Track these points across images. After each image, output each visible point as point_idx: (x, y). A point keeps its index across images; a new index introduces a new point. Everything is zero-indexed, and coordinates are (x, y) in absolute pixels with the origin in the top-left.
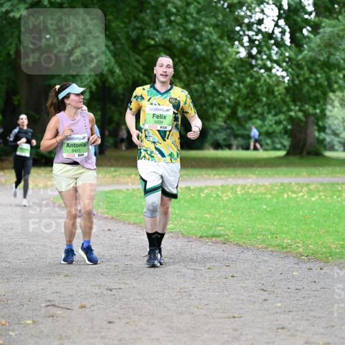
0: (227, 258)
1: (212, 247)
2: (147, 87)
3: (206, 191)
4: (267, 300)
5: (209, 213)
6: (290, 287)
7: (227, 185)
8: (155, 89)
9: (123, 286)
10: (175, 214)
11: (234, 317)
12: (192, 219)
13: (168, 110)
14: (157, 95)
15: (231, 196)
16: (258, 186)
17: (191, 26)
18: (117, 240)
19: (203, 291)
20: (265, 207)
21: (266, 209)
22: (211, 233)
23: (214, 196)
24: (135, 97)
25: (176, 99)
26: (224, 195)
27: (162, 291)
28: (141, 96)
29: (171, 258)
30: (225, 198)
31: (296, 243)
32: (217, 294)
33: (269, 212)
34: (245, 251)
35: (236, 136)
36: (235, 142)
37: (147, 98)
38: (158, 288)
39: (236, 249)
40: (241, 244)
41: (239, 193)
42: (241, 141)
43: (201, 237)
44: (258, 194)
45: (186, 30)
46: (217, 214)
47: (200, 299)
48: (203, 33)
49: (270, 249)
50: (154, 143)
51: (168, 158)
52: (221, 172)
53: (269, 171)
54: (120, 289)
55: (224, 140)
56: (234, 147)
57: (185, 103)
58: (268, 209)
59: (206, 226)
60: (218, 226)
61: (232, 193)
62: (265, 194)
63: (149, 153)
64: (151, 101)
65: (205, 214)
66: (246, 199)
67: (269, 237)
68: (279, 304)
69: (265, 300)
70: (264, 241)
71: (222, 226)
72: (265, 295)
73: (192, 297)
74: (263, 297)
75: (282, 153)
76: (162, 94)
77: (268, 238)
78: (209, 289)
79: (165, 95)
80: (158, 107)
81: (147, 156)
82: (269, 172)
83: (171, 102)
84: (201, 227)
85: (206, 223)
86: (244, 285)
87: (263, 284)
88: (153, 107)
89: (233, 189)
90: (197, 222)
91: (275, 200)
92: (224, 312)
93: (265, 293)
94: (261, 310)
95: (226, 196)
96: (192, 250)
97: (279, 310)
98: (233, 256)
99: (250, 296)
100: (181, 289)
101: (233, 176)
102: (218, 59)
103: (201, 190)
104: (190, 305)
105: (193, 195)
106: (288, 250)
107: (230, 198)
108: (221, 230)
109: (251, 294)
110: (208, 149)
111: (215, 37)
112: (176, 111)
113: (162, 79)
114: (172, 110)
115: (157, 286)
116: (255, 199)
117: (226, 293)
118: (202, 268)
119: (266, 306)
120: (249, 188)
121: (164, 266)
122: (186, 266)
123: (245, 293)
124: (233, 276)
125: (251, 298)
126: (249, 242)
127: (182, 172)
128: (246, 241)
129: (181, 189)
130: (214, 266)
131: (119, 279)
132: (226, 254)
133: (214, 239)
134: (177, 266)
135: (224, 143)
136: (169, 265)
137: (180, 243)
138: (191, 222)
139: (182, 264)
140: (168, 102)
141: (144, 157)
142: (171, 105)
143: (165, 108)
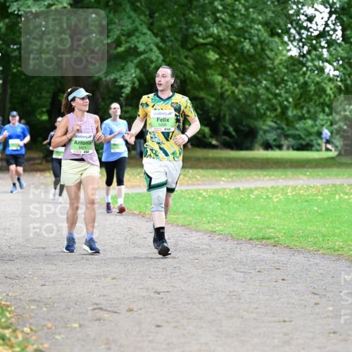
0: (278, 260)
1: (263, 250)
2: (151, 95)
3: (256, 192)
5: (258, 215)
6: (342, 290)
7: (278, 187)
8: (158, 96)
9: (170, 289)
10: (225, 216)
11: (284, 321)
12: (241, 221)
13: (170, 114)
14: (160, 102)
15: (281, 197)
16: (309, 187)
17: (239, 24)
19: (253, 294)
20: (316, 208)
21: (317, 211)
22: (260, 235)
23: (264, 197)
24: (141, 104)
25: (177, 103)
26: (275, 196)
27: (211, 295)
28: (146, 103)
29: (220, 261)
30: (275, 200)
31: (348, 245)
32: (267, 297)
33: (321, 214)
34: (296, 254)
35: (287, 136)
36: (285, 142)
37: (151, 104)
38: (207, 291)
39: (287, 251)
40: (292, 246)
41: (289, 194)
42: (291, 141)
43: (251, 239)
44: (308, 195)
45: (233, 27)
46: (267, 216)
47: (250, 302)
48: (252, 31)
49: (321, 252)
50: (159, 143)
51: (171, 157)
52: (271, 172)
53: (320, 172)
54: (168, 292)
55: (275, 140)
56: (285, 148)
57: (186, 107)
58: (320, 211)
59: (256, 228)
60: (268, 227)
61: (282, 194)
62: (316, 195)
63: (154, 152)
64: (155, 107)
65: (255, 215)
66: (296, 201)
67: (321, 239)
68: (331, 308)
69: (317, 304)
70: (315, 243)
71: (273, 228)
72: (316, 299)
73: (241, 301)
74: (315, 301)
75: (334, 154)
76: (164, 100)
77: (319, 241)
78: (258, 293)
79: (167, 101)
80: (161, 111)
81: (152, 155)
82: (320, 173)
83: (172, 106)
84: (251, 229)
85: (257, 225)
86: (295, 289)
87: (314, 288)
88: (157, 111)
89: (284, 191)
90: (247, 224)
91: (326, 202)
92: (274, 316)
93: (317, 297)
94: (312, 314)
95: (276, 198)
96: (242, 253)
97: (330, 314)
98: (283, 259)
99: (301, 300)
100: (230, 292)
101: (283, 177)
102: (268, 58)
103: (251, 191)
104: (240, 309)
105: (242, 196)
106: (340, 253)
107: (280, 199)
108: (271, 233)
109: (302, 298)
110: (258, 150)
111: (265, 35)
112: (177, 114)
114: (174, 113)
115: (206, 289)
116: (306, 201)
117: (276, 296)
118: (252, 271)
119: (317, 310)
120: (300, 190)
121: (212, 269)
122: (235, 269)
123: (296, 297)
124: (283, 280)
125: (302, 302)
126: (300, 245)
127: (232, 173)
128: (297, 244)
129: (230, 190)
130: (264, 269)
131: (167, 283)
132: (276, 257)
133: (264, 241)
134: (227, 268)
135: (274, 143)
136: (218, 268)
137: (229, 245)
138: (240, 224)
139: (232, 267)
140: (170, 106)
141: (150, 155)
142: (173, 109)
143: (168, 112)
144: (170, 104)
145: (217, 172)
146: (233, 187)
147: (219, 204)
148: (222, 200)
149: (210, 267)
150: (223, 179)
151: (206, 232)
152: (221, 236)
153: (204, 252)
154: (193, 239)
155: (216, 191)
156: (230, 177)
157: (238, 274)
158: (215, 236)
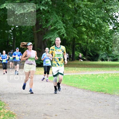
0: (106, 98)
1: (101, 95)
3: (99, 75)
5: (100, 83)
7: (106, 74)
8: (57, 47)
10: (88, 83)
12: (94, 85)
13: (61, 53)
15: (107, 77)
16: (117, 74)
18: (68, 92)
19: (98, 110)
22: (100, 90)
23: (102, 77)
26: (105, 77)
27: (84, 110)
28: (53, 49)
29: (87, 99)
30: (105, 78)
32: (103, 111)
34: (112, 96)
35: (109, 57)
36: (109, 59)
39: (109, 96)
40: (111, 94)
41: (110, 76)
42: (111, 58)
43: (97, 91)
46: (103, 83)
47: (97, 113)
50: (57, 62)
52: (104, 69)
54: (69, 109)
55: (105, 58)
56: (108, 60)
59: (99, 87)
60: (103, 87)
65: (98, 83)
66: (112, 78)
71: (104, 88)
76: (59, 48)
78: (100, 109)
79: (60, 49)
80: (58, 52)
83: (62, 50)
84: (97, 88)
86: (112, 108)
88: (57, 52)
89: (108, 75)
90: (96, 86)
92: (105, 118)
94: (118, 117)
95: (106, 77)
96: (94, 96)
98: (108, 98)
100: (90, 109)
101: (108, 70)
102: (103, 30)
103: (97, 75)
104: (93, 115)
105: (94, 77)
108: (104, 89)
110: (99, 61)
115: (82, 108)
116: (116, 78)
117: (106, 111)
118: (98, 102)
120: (114, 75)
121: (84, 101)
122: (92, 102)
123: (112, 111)
124: (108, 105)
125: (114, 113)
127: (91, 69)
128: (113, 93)
129: (90, 75)
130: (101, 102)
131: (69, 106)
132: (106, 97)
133: (102, 92)
134: (89, 101)
135: (105, 59)
136: (86, 101)
137: (90, 93)
138: (93, 86)
139: (90, 101)
140: (61, 50)
141: (54, 66)
143: (60, 52)
144: (61, 49)
145: (86, 69)
146: (91, 73)
147: (86, 79)
148: (87, 78)
149: (83, 101)
150: (88, 71)
151: (82, 89)
152: (87, 91)
153: (81, 96)
154: (77, 91)
155: (85, 75)
156: (90, 70)
157: (93, 103)
158: (85, 90)
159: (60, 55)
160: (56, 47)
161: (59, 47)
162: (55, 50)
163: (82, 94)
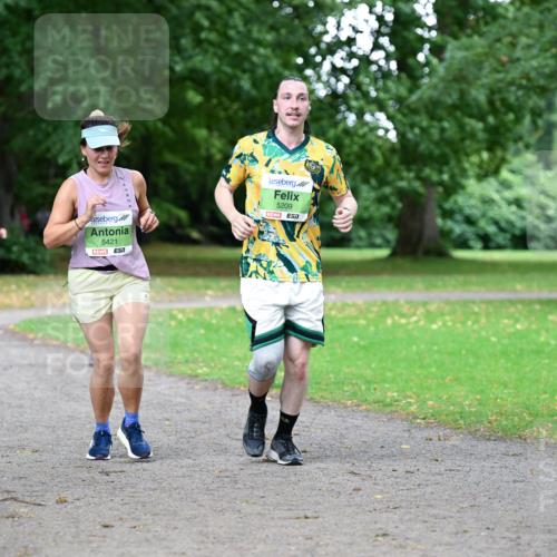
1: (272, 404)
2: (262, 136)
4: (359, 490)
6: (396, 468)
10: (213, 351)
11: (306, 518)
12: (240, 360)
13: (302, 184)
14: (282, 154)
16: (344, 306)
17: (235, 48)
19: (256, 475)
20: (356, 339)
21: (357, 343)
24: (237, 157)
25: (317, 163)
27: (191, 476)
28: (252, 155)
29: (204, 423)
31: (406, 397)
32: (279, 479)
33: (364, 348)
34: (325, 411)
38: (184, 469)
39: (310, 407)
40: (317, 397)
44: (344, 318)
45: (227, 53)
47: (252, 487)
48: (255, 59)
49: (364, 407)
51: (301, 274)
53: (363, 281)
54: (122, 472)
57: (332, 171)
58: (362, 343)
62: (356, 318)
63: (265, 264)
64: (271, 166)
67: (363, 387)
68: (379, 497)
69: (357, 490)
70: (355, 394)
72: (356, 482)
73: (239, 486)
74: (354, 485)
75: (384, 253)
76: (292, 152)
77: (360, 389)
78: (265, 472)
79: (297, 155)
80: (284, 176)
81: (261, 271)
82: (363, 284)
83: (308, 169)
86: (323, 465)
87: (353, 464)
88: (276, 177)
91: (372, 329)
92: (290, 510)
93: (357, 478)
94: (350, 506)
96: (239, 409)
97: (378, 506)
98: (305, 419)
99: (332, 483)
100: (221, 472)
104: (236, 499)
105: (240, 320)
106: (393, 409)
109: (333, 480)
111: (274, 64)
112: (317, 186)
113: (290, 122)
114: (311, 184)
115: (182, 467)
116: (341, 327)
117: (293, 479)
119: (358, 499)
120: (331, 309)
121: (193, 435)
122: (228, 435)
123: (324, 479)
125: (333, 487)
126: (330, 396)
128: (325, 394)
129: (221, 310)
134: (214, 434)
136: (202, 433)
137: (218, 397)
138: (237, 363)
139: (222, 431)
140: (303, 168)
141: (256, 272)
142: (309, 174)
143: (298, 179)
144: (303, 161)
145: (200, 282)
146: (225, 305)
147: (202, 331)
148: (208, 326)
149: (188, 432)
150: (210, 292)
151: (182, 377)
152: (207, 384)
153: (178, 408)
154: (163, 387)
155: (199, 312)
156: (223, 290)
157: (234, 442)
158: (196, 384)
159: (294, 203)
160: (274, 144)
161: (291, 147)
162: (263, 159)
163: (183, 400)
